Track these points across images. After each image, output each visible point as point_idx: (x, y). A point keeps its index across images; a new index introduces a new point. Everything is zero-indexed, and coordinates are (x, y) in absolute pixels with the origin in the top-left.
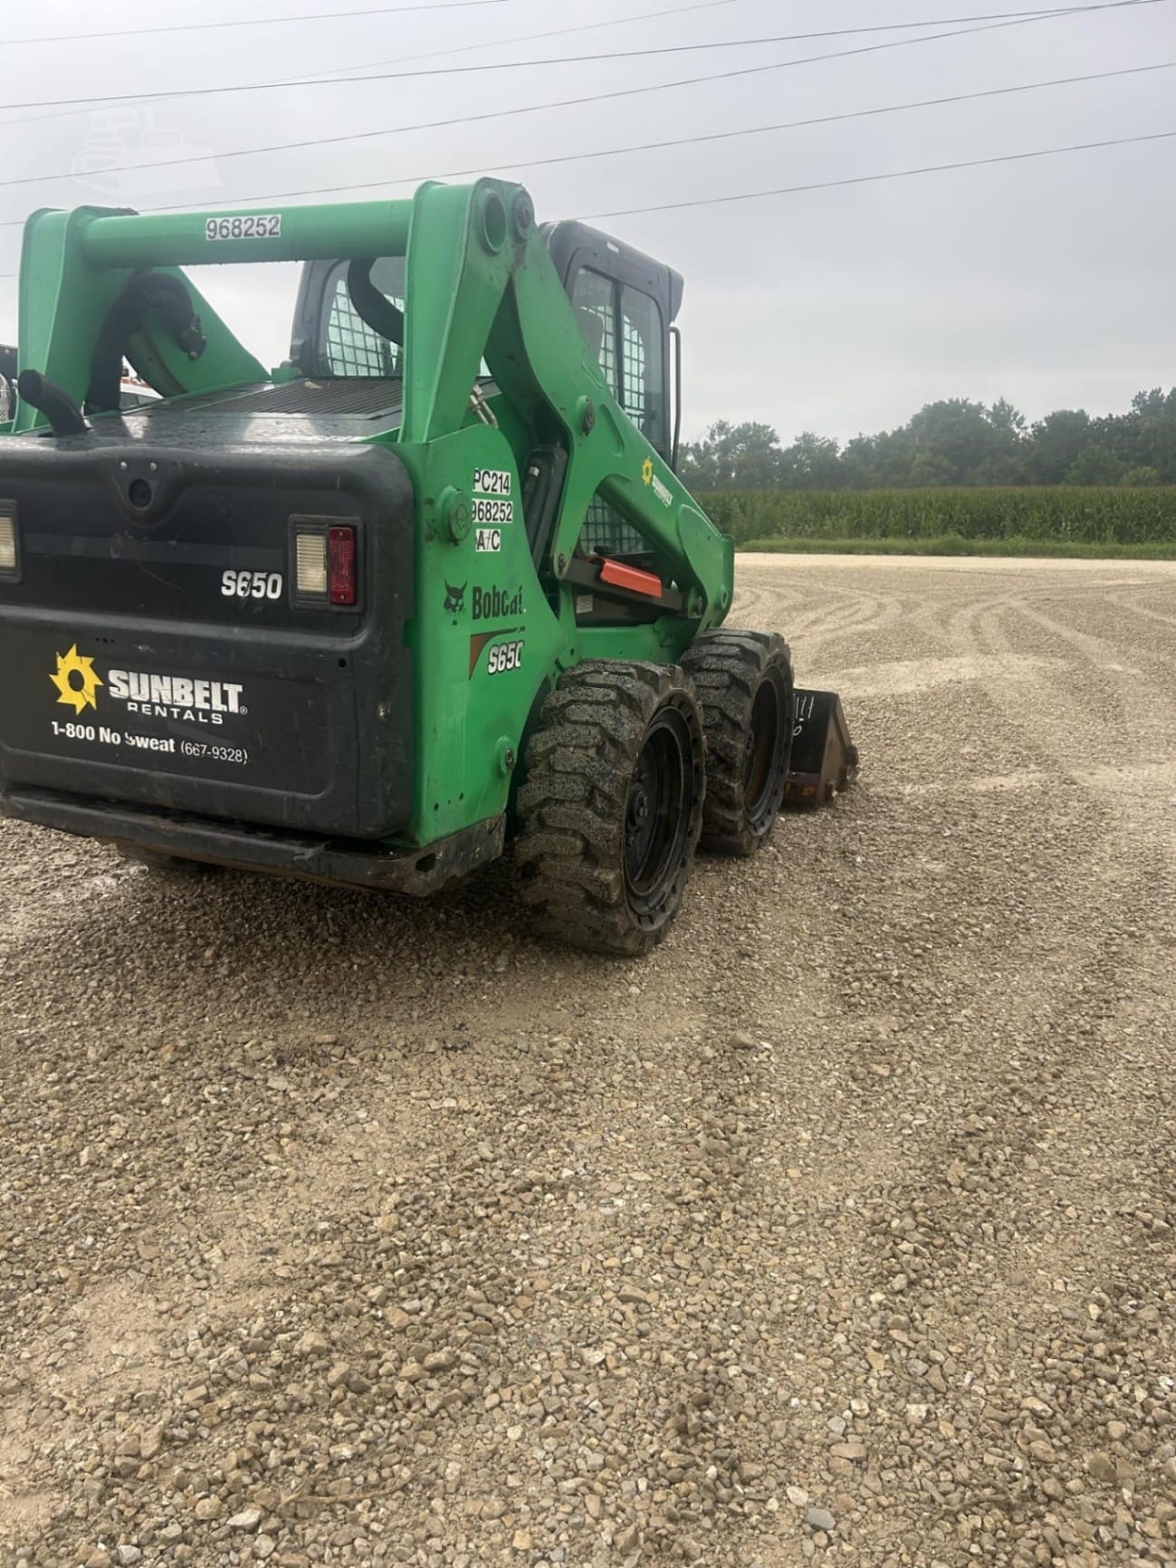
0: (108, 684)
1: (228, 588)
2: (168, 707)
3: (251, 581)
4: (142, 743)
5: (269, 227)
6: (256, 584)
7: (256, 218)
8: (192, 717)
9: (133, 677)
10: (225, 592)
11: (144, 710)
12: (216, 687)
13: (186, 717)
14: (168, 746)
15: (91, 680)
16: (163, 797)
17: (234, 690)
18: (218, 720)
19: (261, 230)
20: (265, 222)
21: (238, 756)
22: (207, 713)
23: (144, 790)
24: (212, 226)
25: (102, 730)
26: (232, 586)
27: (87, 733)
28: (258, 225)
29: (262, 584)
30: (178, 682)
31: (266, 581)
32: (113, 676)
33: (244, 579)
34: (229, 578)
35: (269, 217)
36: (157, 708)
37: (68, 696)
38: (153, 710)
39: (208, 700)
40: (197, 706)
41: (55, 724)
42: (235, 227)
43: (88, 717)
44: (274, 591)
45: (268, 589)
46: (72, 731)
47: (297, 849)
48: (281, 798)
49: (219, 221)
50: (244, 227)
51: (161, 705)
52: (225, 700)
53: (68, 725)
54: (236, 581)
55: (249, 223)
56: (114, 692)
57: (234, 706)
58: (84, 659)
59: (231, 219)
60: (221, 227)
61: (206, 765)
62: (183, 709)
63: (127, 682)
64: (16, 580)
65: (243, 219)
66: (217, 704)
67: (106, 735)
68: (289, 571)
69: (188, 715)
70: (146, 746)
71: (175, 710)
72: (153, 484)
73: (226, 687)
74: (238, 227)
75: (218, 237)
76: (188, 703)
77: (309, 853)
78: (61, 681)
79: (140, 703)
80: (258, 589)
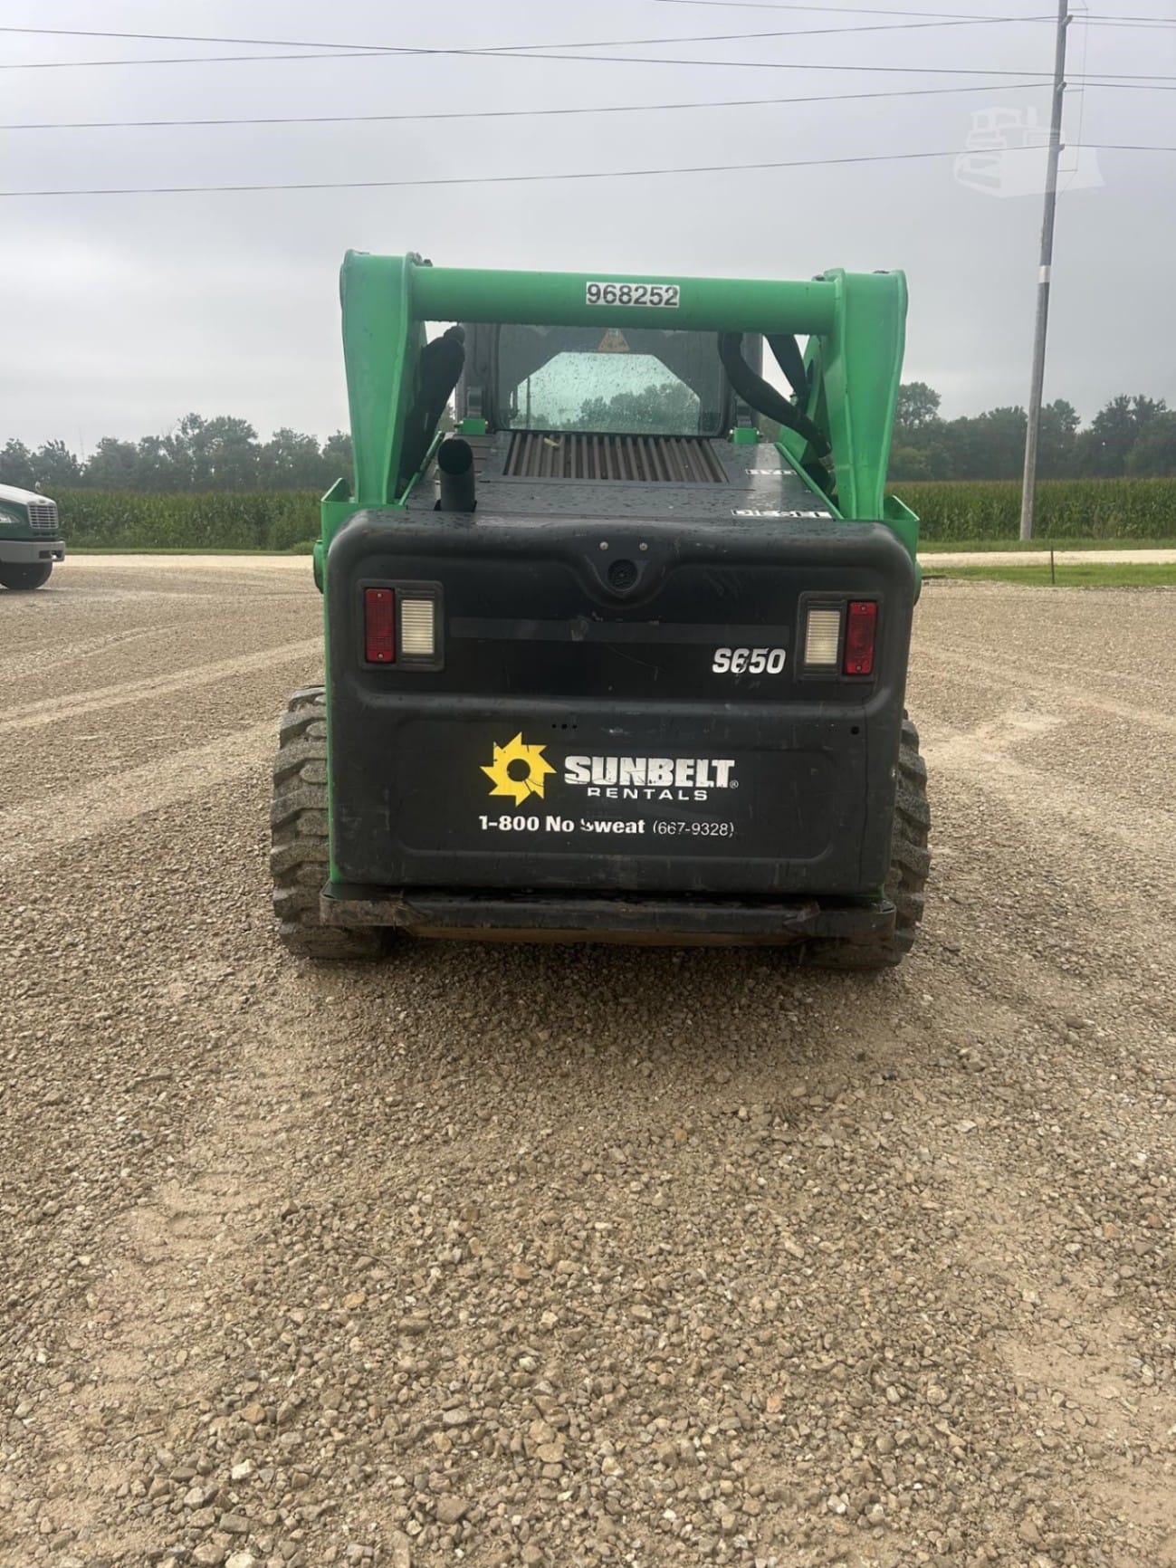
0: (562, 770)
1: (721, 665)
2: (640, 789)
3: (750, 657)
4: (602, 827)
5: (665, 297)
6: (754, 660)
7: (649, 287)
8: (670, 797)
9: (597, 763)
10: (716, 669)
11: (608, 794)
12: (703, 766)
13: (662, 796)
14: (637, 827)
15: (540, 768)
16: (625, 880)
17: (723, 767)
18: (701, 796)
19: (656, 299)
20: (662, 292)
21: (723, 829)
22: (688, 791)
23: (602, 876)
24: (594, 290)
25: (550, 819)
26: (725, 663)
27: (532, 824)
28: (652, 294)
29: (762, 660)
30: (654, 763)
31: (766, 657)
32: (570, 762)
33: (741, 656)
34: (723, 656)
35: (665, 287)
36: (626, 791)
37: (504, 786)
38: (620, 793)
39: (692, 778)
40: (677, 784)
41: (484, 819)
42: (623, 294)
43: (531, 806)
44: (775, 665)
45: (769, 664)
46: (505, 823)
47: (789, 914)
48: (772, 868)
49: (602, 286)
50: (635, 295)
51: (632, 787)
52: (712, 774)
53: (502, 819)
54: (731, 658)
55: (641, 291)
56: (570, 779)
57: (722, 781)
58: (531, 747)
59: (618, 286)
60: (606, 293)
61: (683, 841)
62: (660, 789)
63: (589, 768)
64: (435, 668)
65: (633, 286)
66: (702, 780)
67: (554, 824)
68: (795, 646)
69: (666, 795)
70: (607, 830)
71: (649, 792)
72: (641, 566)
73: (715, 763)
74: (628, 294)
75: (602, 302)
76: (667, 781)
77: (803, 915)
78: (497, 772)
79: (603, 788)
80: (757, 665)
